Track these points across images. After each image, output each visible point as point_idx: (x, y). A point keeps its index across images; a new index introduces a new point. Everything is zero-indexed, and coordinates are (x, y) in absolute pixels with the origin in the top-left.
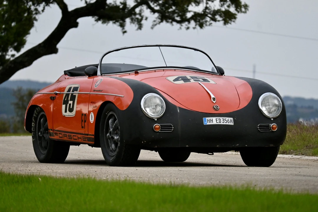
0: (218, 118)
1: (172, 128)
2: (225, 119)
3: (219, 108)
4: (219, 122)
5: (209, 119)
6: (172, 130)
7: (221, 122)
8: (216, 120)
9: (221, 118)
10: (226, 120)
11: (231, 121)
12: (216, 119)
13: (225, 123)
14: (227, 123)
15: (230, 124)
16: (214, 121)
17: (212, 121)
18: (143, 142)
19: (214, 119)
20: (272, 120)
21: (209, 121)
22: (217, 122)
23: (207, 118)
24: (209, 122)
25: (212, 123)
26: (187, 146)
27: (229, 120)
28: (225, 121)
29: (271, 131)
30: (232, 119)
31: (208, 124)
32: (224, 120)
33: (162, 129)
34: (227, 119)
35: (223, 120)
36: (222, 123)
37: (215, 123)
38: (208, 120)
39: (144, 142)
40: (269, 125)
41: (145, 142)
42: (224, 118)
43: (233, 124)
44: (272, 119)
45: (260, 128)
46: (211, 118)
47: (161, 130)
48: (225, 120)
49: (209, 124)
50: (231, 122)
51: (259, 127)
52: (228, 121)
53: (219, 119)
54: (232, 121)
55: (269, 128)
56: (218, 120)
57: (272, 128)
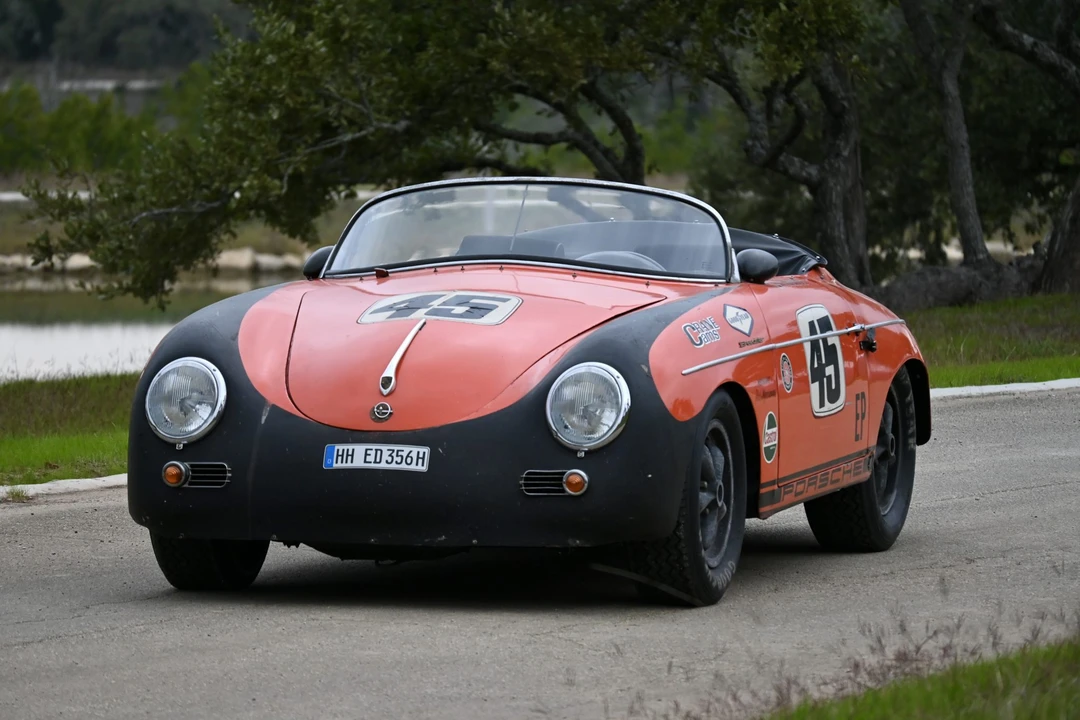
0: (374, 447)
2: (398, 451)
3: (389, 411)
4: (375, 462)
5: (343, 450)
6: (223, 483)
7: (380, 462)
8: (366, 454)
10: (400, 453)
11: (418, 458)
12: (367, 450)
13: (393, 466)
14: (404, 466)
15: (413, 467)
16: (358, 456)
17: (350, 458)
20: (580, 458)
21: (342, 455)
22: (365, 462)
23: (337, 447)
24: (340, 458)
25: (349, 465)
27: (414, 454)
28: (396, 459)
30: (426, 450)
31: (335, 465)
32: (394, 454)
33: (193, 478)
34: (406, 449)
35: (390, 455)
36: (383, 465)
37: (358, 462)
38: (340, 453)
42: (396, 448)
43: (424, 469)
44: (582, 454)
45: (526, 485)
46: (350, 447)
48: (397, 456)
49: (339, 465)
50: (420, 461)
51: (526, 479)
52: (408, 456)
53: (376, 450)
54: (423, 459)
56: (373, 453)
57: (567, 486)
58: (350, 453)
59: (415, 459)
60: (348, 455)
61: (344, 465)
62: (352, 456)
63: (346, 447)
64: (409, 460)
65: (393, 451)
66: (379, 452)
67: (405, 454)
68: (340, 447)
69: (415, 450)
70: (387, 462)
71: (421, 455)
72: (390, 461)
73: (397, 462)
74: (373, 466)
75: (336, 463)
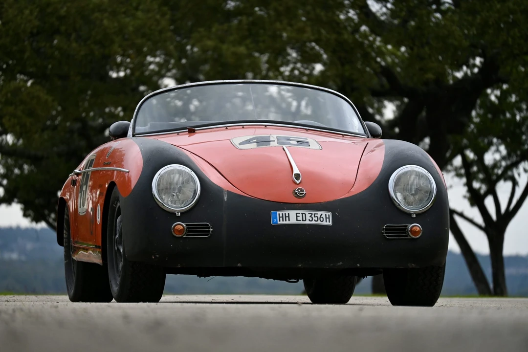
0: (301, 212)
1: (209, 231)
2: (315, 214)
3: (305, 192)
4: (303, 220)
5: (282, 214)
6: (208, 234)
7: (305, 220)
8: (297, 216)
9: (307, 212)
10: (316, 215)
11: (326, 218)
12: (297, 214)
13: (313, 222)
14: (319, 222)
15: (324, 223)
16: (293, 217)
17: (287, 218)
18: (153, 257)
19: (292, 214)
20: (414, 218)
21: (283, 217)
22: (297, 220)
23: (278, 213)
24: (281, 219)
25: (288, 222)
26: (239, 265)
27: (324, 216)
28: (314, 218)
29: (409, 237)
30: (329, 214)
31: (279, 223)
32: (313, 216)
33: (189, 232)
34: (319, 213)
35: (310, 217)
36: (307, 222)
37: (293, 220)
38: (281, 216)
39: (155, 257)
40: (406, 226)
41: (158, 256)
42: (313, 212)
43: (330, 224)
44: (415, 216)
45: (386, 233)
46: (287, 212)
47: (187, 235)
48: (315, 217)
49: (281, 222)
50: (328, 219)
51: (386, 229)
52: (320, 217)
53: (302, 214)
54: (329, 218)
55: (405, 233)
56: (301, 215)
57: (411, 233)
58: (287, 215)
59: (324, 218)
60: (286, 217)
61: (284, 222)
62: (289, 217)
63: (284, 212)
64: (322, 220)
65: (312, 214)
66: (304, 215)
67: (319, 216)
68: (281, 213)
69: (324, 213)
70: (309, 220)
71: (327, 217)
72: (311, 220)
73: (315, 220)
74: (302, 222)
75: (280, 221)
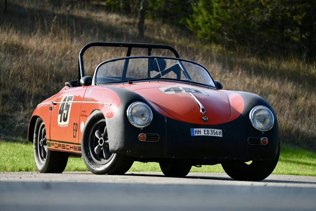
3: (207, 119)
6: (158, 140)
18: (127, 152)
19: (202, 130)
23: (194, 129)
25: (200, 135)
26: (173, 157)
29: (261, 144)
30: (221, 131)
33: (148, 138)
38: (196, 131)
39: (129, 152)
40: (259, 139)
41: (130, 151)
44: (263, 133)
50: (220, 134)
51: (249, 140)
55: (259, 142)
62: (200, 132)
63: (198, 129)
65: (212, 131)
66: (208, 131)
67: (216, 132)
69: (218, 130)
70: (211, 134)
73: (214, 134)
74: (207, 135)
75: (196, 134)
